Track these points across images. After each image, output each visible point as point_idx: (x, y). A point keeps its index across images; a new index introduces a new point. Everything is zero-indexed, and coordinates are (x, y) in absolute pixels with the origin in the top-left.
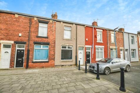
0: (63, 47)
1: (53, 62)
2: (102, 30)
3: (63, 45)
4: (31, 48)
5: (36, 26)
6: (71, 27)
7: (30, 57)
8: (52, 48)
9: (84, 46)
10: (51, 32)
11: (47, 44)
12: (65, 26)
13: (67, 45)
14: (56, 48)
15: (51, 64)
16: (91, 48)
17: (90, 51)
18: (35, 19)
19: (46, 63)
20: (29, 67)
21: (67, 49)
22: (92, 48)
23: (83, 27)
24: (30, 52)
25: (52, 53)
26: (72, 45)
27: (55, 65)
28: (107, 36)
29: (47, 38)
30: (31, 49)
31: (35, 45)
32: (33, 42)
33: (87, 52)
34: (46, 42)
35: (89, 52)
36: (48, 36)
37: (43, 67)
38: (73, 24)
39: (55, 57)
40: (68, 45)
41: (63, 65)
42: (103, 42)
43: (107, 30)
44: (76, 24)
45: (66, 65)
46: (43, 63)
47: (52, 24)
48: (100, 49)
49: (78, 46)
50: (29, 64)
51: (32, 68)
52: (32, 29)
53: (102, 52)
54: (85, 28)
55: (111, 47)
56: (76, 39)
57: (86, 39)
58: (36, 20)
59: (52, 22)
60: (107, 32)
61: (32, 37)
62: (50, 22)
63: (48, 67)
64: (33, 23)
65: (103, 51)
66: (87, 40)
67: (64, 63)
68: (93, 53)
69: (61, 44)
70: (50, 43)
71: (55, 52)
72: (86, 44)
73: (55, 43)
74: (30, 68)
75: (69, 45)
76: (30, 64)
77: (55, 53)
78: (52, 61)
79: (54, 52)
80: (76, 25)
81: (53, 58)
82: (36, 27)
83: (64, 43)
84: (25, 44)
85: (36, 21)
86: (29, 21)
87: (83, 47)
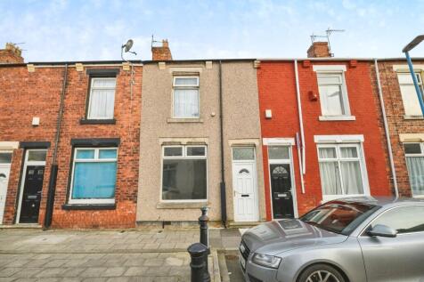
0: (168, 152)
1: (129, 208)
2: (343, 68)
3: (170, 143)
4: (64, 159)
5: (81, 89)
6: (198, 74)
7: (58, 189)
8: (128, 158)
9: (257, 142)
10: (126, 100)
11: (113, 143)
12: (175, 74)
13: (184, 141)
14: (141, 157)
15: (125, 217)
16: (291, 150)
17: (289, 161)
18: (80, 68)
19: (108, 211)
20: (53, 223)
21: (185, 156)
22: (295, 148)
23: (249, 65)
24: (59, 174)
25: (129, 174)
26: (202, 140)
27: (138, 219)
28: (377, 90)
29: (112, 122)
30: (63, 164)
31: (76, 149)
32: (69, 142)
33: (273, 167)
34: (109, 137)
35: (287, 167)
36: (115, 115)
37: (95, 226)
38: (204, 62)
39: (136, 191)
40: (189, 143)
41: (168, 223)
42: (353, 118)
43: (372, 62)
44: (215, 61)
45: (179, 222)
46: (98, 212)
47: (129, 75)
48: (342, 149)
49: (229, 143)
50: (54, 213)
51: (61, 228)
52: (70, 101)
53: (356, 164)
54: (258, 68)
55: (404, 137)
56: (221, 117)
57: (263, 114)
58: (82, 70)
59: (128, 69)
60: (374, 70)
61: (68, 123)
62: (125, 69)
63: (112, 225)
64: (72, 83)
65: (361, 157)
66: (269, 113)
67: (172, 212)
68: (303, 171)
69: (161, 141)
70: (122, 140)
71: (138, 171)
72: (265, 134)
73: (138, 138)
74: (55, 227)
75: (190, 140)
76: (56, 213)
77: (137, 176)
78: (129, 203)
79: (136, 169)
80: (216, 66)
81: (132, 192)
82: (80, 93)
83: (173, 135)
84: (46, 148)
85: (80, 73)
86: (62, 79)
87: (255, 146)
